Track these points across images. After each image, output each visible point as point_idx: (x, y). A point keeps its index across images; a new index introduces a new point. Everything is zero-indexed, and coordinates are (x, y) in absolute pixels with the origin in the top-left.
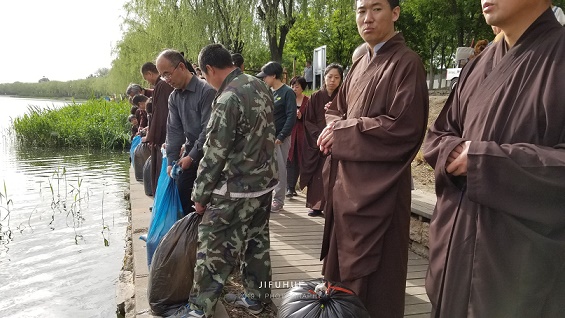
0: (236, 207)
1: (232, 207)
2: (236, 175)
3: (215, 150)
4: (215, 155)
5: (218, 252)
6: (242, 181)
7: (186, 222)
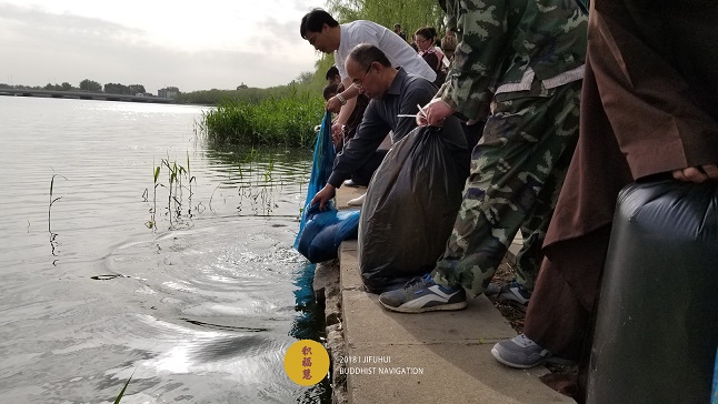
0: (549, 109)
1: (543, 109)
2: (541, 46)
3: (478, 16)
4: (480, 23)
5: (508, 190)
6: (557, 52)
7: (411, 141)
